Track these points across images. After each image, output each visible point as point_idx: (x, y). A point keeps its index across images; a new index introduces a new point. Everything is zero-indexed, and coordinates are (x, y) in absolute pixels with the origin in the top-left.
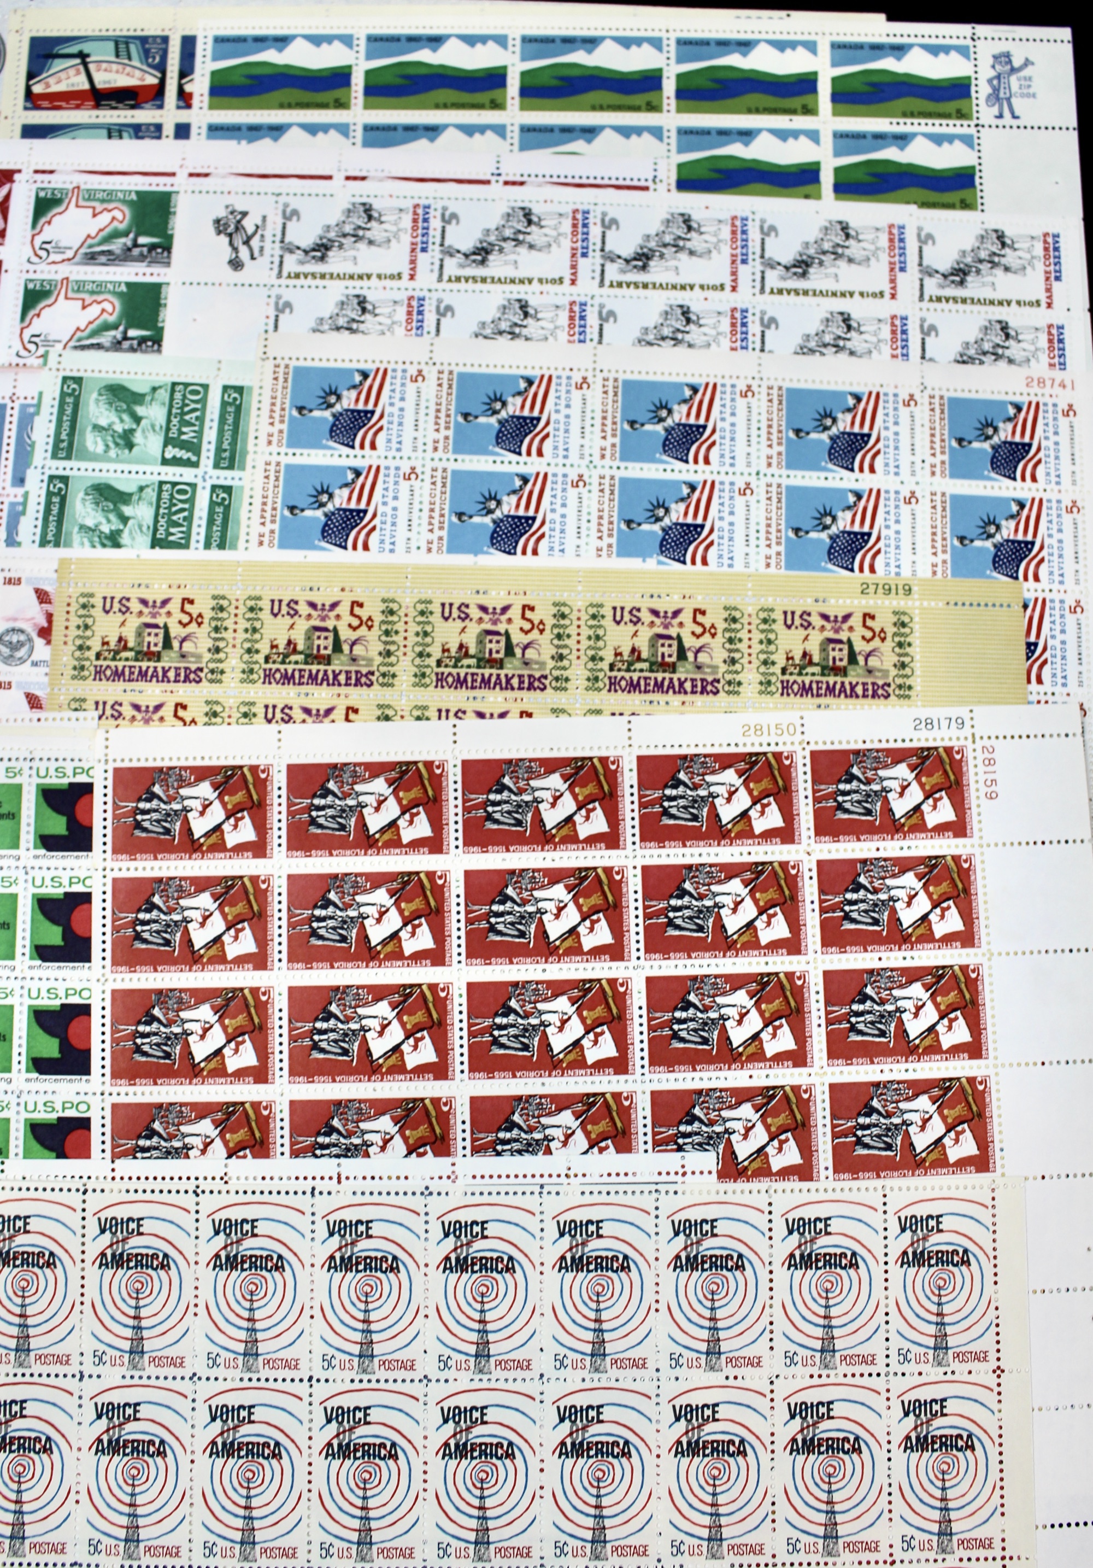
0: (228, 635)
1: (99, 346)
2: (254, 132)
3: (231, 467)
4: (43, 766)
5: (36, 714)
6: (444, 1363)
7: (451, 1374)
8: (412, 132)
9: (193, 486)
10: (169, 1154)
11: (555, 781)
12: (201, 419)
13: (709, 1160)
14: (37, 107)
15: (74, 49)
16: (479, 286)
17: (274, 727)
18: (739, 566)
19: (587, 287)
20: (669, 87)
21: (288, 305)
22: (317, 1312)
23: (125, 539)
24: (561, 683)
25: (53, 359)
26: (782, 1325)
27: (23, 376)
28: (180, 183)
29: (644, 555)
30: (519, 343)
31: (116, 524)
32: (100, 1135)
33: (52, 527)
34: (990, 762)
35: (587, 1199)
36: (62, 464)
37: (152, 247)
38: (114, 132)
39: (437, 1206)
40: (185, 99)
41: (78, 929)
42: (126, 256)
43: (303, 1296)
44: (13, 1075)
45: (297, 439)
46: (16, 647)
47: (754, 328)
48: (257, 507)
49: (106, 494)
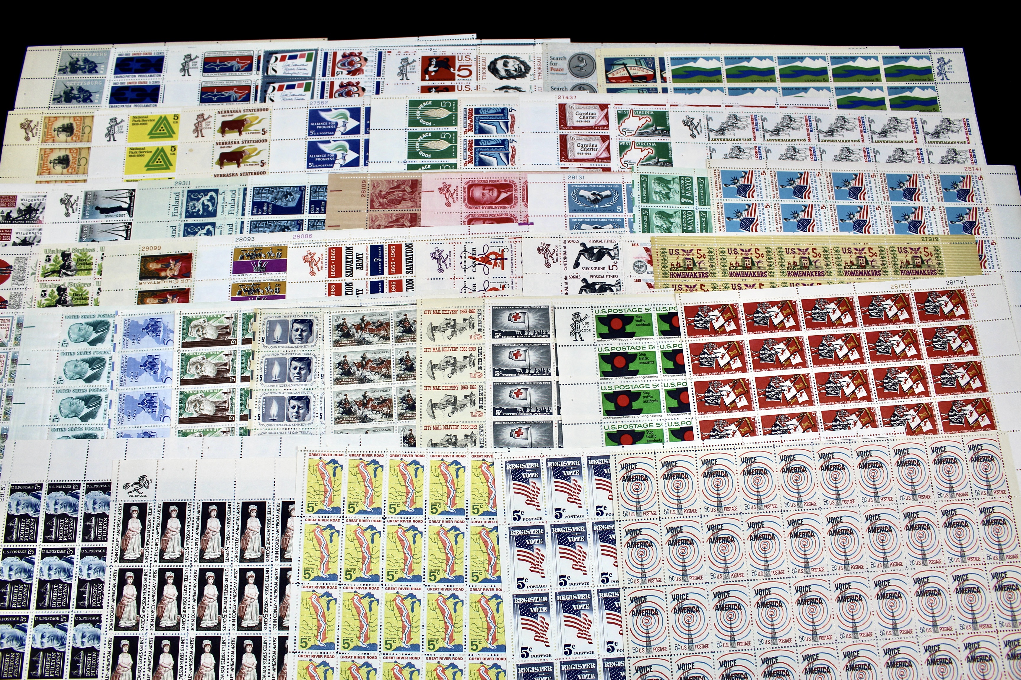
0: (715, 261)
1: (650, 165)
2: (690, 91)
3: (705, 205)
4: (658, 307)
5: (652, 290)
6: (826, 502)
7: (828, 506)
8: (745, 90)
9: (693, 211)
10: (721, 437)
12: (692, 189)
13: (902, 429)
14: (611, 82)
15: (621, 62)
16: (778, 142)
17: (736, 291)
18: (880, 233)
19: (814, 142)
20: (830, 73)
21: (714, 150)
22: (781, 488)
23: (673, 229)
24: (829, 274)
25: (635, 169)
26: (935, 484)
27: (625, 175)
28: (668, 108)
29: (849, 231)
30: (795, 161)
31: (668, 225)
32: (696, 432)
33: (646, 226)
34: (973, 294)
35: (865, 444)
36: (645, 205)
37: (662, 130)
38: (640, 91)
39: (816, 448)
40: (664, 79)
41: (679, 361)
42: (653, 134)
43: (775, 482)
44: (662, 413)
45: (727, 195)
46: (640, 267)
47: (872, 154)
48: (717, 218)
49: (663, 215)
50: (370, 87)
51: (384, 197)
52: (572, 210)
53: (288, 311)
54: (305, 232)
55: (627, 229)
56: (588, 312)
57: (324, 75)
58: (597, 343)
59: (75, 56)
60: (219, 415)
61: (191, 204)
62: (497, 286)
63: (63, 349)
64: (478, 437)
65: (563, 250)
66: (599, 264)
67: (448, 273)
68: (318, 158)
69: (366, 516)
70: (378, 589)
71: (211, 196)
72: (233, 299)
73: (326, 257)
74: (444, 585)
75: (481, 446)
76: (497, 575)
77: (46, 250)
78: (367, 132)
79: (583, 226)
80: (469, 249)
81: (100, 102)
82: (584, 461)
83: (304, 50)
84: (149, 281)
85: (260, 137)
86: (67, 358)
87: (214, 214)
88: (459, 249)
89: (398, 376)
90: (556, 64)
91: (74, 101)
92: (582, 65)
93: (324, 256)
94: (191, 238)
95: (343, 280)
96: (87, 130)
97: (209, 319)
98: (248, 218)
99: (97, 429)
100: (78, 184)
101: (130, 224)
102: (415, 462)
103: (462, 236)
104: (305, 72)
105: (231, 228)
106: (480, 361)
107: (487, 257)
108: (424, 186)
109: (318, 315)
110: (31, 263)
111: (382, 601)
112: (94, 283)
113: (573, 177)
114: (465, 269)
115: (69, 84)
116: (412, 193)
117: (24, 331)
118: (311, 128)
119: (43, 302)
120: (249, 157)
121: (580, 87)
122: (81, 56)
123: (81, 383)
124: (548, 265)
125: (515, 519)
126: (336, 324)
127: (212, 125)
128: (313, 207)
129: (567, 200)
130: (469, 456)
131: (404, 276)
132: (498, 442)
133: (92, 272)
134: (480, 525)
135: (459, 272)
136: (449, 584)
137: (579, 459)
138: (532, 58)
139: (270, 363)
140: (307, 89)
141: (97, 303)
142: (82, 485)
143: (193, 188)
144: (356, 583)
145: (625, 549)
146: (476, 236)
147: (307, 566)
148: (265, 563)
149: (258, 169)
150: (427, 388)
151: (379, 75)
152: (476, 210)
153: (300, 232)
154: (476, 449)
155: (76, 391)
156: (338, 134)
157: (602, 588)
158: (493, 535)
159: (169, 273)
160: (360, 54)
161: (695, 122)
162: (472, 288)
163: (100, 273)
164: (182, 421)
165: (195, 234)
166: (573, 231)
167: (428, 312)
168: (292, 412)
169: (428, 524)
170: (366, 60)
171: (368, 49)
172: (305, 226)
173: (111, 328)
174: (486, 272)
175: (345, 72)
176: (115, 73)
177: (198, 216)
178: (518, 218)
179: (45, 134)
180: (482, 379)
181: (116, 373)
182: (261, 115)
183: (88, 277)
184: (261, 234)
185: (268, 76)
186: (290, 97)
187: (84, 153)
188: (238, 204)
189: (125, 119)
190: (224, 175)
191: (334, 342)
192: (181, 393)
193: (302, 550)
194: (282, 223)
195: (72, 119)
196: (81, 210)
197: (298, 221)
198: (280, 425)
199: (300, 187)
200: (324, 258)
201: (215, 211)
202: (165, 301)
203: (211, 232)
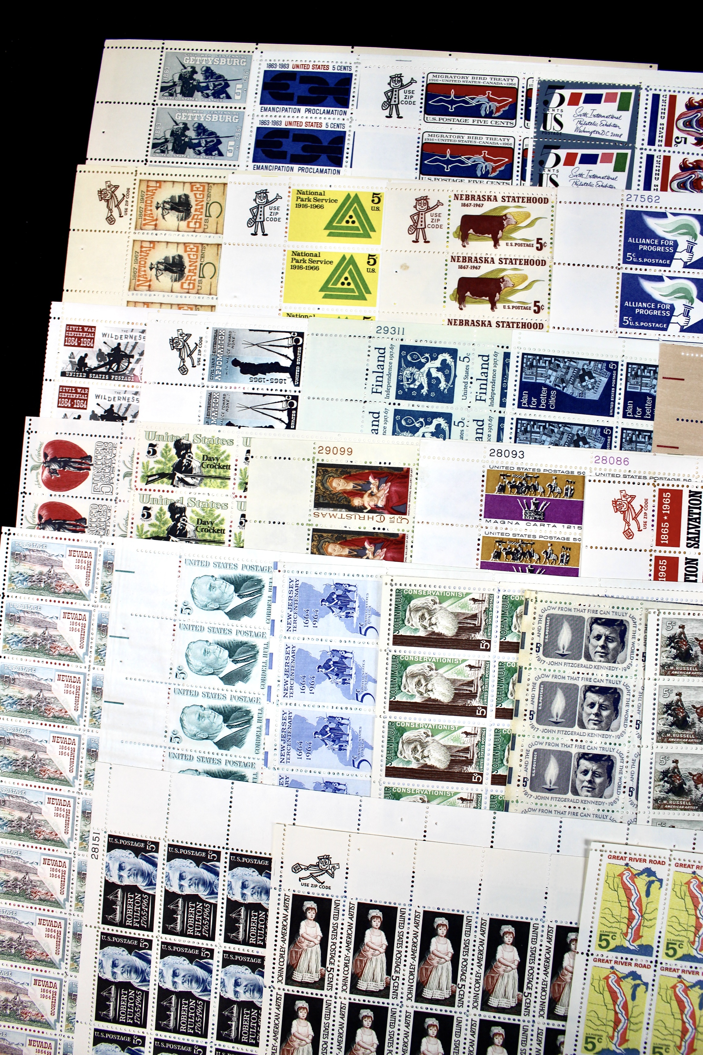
53: (584, 601)
54: (615, 452)
57: (652, 142)
60: (456, 769)
61: (407, 372)
63: (184, 617)
68: (641, 308)
71: (444, 361)
72: (485, 566)
73: (653, 505)
77: (148, 434)
81: (236, 157)
83: (615, 86)
84: (330, 511)
85: (532, 253)
87: (448, 398)
91: (189, 151)
93: (650, 504)
94: (405, 439)
95: (683, 552)
96: (215, 209)
97: (443, 598)
98: (513, 412)
99: (246, 765)
100: (203, 314)
101: (296, 398)
104: (616, 131)
105: (481, 427)
109: (636, 614)
110: (123, 454)
112: (233, 503)
117: (116, 577)
118: (628, 247)
119: (146, 528)
120: (513, 292)
126: (668, 634)
127: (443, 221)
128: (630, 406)
133: (230, 482)
139: (548, 691)
140: (619, 167)
141: (240, 544)
142: (223, 855)
143: (409, 342)
147: (591, 1031)
148: (522, 1018)
149: (529, 316)
153: (606, 453)
155: (208, 695)
156: (677, 265)
159: (367, 501)
163: (244, 486)
164: (391, 772)
165: (414, 431)
168: (582, 780)
172: (616, 441)
173: (267, 593)
175: (691, 140)
176: (263, 101)
179: (142, 213)
181: (277, 674)
182: (535, 210)
183: (223, 491)
184: (535, 446)
185: (547, 133)
186: (588, 181)
187: (210, 254)
188: (493, 382)
189: (284, 194)
190: (467, 323)
191: (663, 666)
192: (391, 724)
193: (585, 1006)
194: (575, 430)
195: (188, 186)
196: (208, 363)
197: (603, 428)
198: (559, 800)
199: (608, 362)
200: (650, 508)
201: (451, 391)
202: (360, 554)
203: (443, 432)
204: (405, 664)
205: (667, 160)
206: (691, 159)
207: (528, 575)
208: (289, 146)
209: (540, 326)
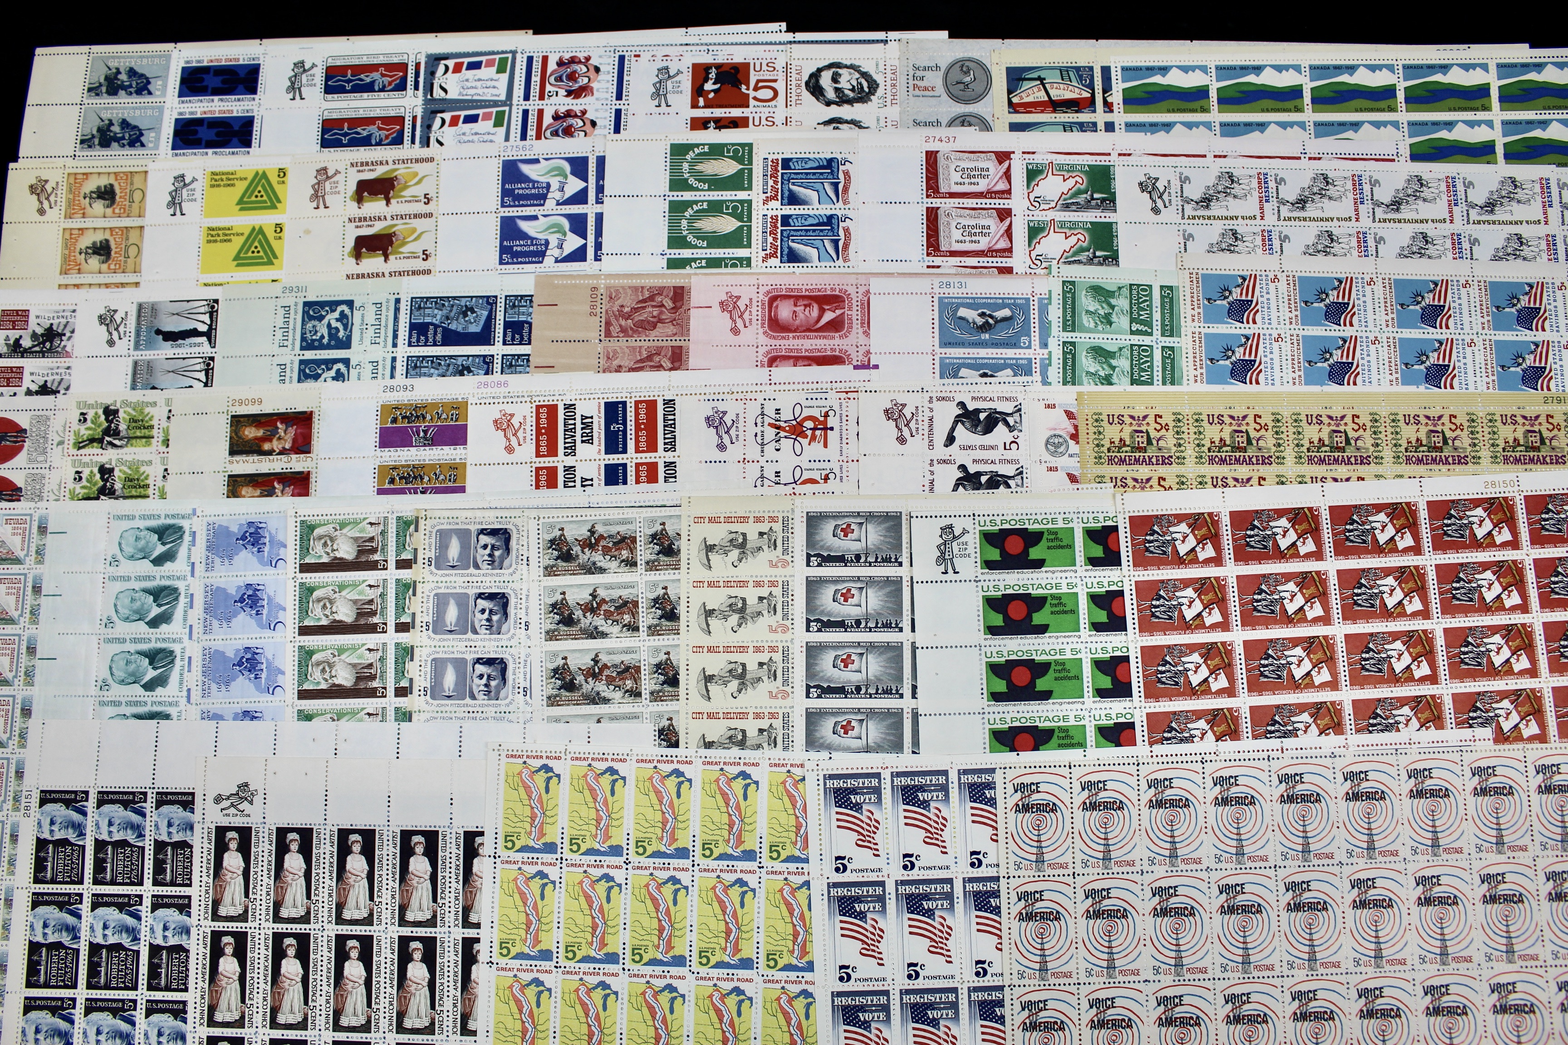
0: (1185, 436)
1: (1079, 262)
2: (1153, 127)
3: (1171, 335)
4: (1085, 516)
5: (1076, 486)
6: (1350, 854)
7: (1354, 860)
8: (1249, 127)
9: (1151, 347)
10: (1182, 741)
11: (1382, 517)
12: (1150, 306)
13: (1487, 732)
14: (1017, 112)
15: (1035, 75)
16: (1302, 223)
17: (1219, 490)
18: (1472, 389)
19: (1365, 222)
20: (1401, 96)
21: (1191, 236)
22: (1276, 828)
23: (1115, 379)
24: (1379, 460)
25: (1054, 270)
27: (1036, 280)
28: (1114, 159)
29: (1417, 384)
30: (1330, 257)
31: (1108, 371)
32: (1141, 732)
33: (1069, 372)
35: (1423, 756)
36: (1070, 334)
37: (1103, 200)
38: (1067, 127)
39: (1339, 763)
40: (1108, 106)
41: (1116, 611)
42: (1087, 206)
43: (1268, 819)
44: (1085, 699)
45: (1210, 318)
46: (1057, 446)
47: (1466, 245)
48: (1191, 359)
49: (1100, 353)
50: (605, 120)
51: (627, 317)
52: (944, 344)
53: (469, 514)
54: (497, 377)
55: (1037, 377)
56: (968, 523)
57: (527, 97)
58: (981, 577)
59: (113, 64)
60: (362, 686)
61: (309, 326)
62: (816, 475)
63: (111, 570)
64: (780, 732)
65: (928, 414)
66: (988, 439)
67: (734, 452)
68: (518, 246)
69: (598, 858)
70: (616, 975)
71: (342, 312)
72: (381, 492)
73: (531, 421)
74: (722, 972)
75: (786, 748)
76: (806, 959)
77: (79, 403)
78: (599, 201)
79: (963, 372)
80: (770, 411)
81: (157, 147)
82: (953, 776)
83: (493, 53)
84: (243, 458)
85: (421, 208)
86: (119, 586)
87: (347, 344)
88: (754, 410)
89: (649, 628)
90: (922, 78)
91: (115, 145)
92: (968, 79)
93: (528, 419)
94: (310, 384)
95: (560, 461)
96: (137, 196)
97: (343, 525)
98: (403, 351)
99: (170, 704)
100: (127, 291)
101: (212, 359)
102: (678, 773)
103: (759, 388)
104: (495, 91)
105: (376, 367)
106: (785, 605)
107: (800, 424)
108: (696, 298)
109: (518, 522)
110: (56, 424)
111: (624, 995)
112: (157, 460)
113: (948, 285)
114: (762, 444)
115: (106, 115)
116: (675, 309)
117: (49, 539)
118: (505, 193)
119: (78, 490)
120: (404, 244)
121: (963, 121)
122: (124, 65)
123: (141, 628)
124: (902, 440)
125: (837, 870)
126: (549, 537)
127: (341, 187)
128: (509, 334)
129: (937, 326)
130: (765, 764)
131: (660, 457)
132: (812, 742)
133: (154, 441)
134: (782, 877)
135: (753, 452)
136: (731, 971)
137: (945, 773)
138: (881, 68)
139: (441, 601)
140: (498, 123)
141: (163, 496)
142: (149, 796)
143: (311, 298)
144: (582, 965)
145: (1015, 924)
146: (782, 387)
147: (505, 936)
148: (438, 930)
149: (419, 264)
150: (698, 649)
151: (619, 97)
152: (782, 342)
153: (489, 378)
154: (777, 754)
155: (135, 641)
156: (550, 204)
157: (976, 984)
158: (802, 895)
159: (276, 445)
160: (588, 59)
161: (1160, 185)
162: (773, 478)
163: (166, 442)
164: (304, 695)
165: (316, 377)
166: (946, 381)
167: (699, 519)
168: (478, 685)
169: (697, 873)
170: (597, 70)
171: (601, 51)
172: (497, 367)
173: (187, 538)
174: (798, 452)
175: (562, 92)
176: (181, 95)
177: (322, 347)
178: (854, 356)
179: (71, 204)
180: (788, 636)
181: (197, 613)
182: (422, 169)
183: (147, 449)
184: (424, 379)
185: (434, 100)
186: (471, 138)
187: (133, 237)
188: (386, 326)
189: (199, 177)
190: (363, 276)
191: (546, 568)
192: (301, 648)
193: (496, 910)
194: (460, 361)
195: (112, 177)
196: (133, 335)
197: (485, 356)
198: (459, 706)
199: (488, 297)
200: (529, 424)
201: (349, 338)
202: (270, 493)
203: (343, 375)
204: (311, 590)
205: (541, 112)
206: (562, 110)
207: (420, 496)
208: (204, 133)
209: (429, 272)
